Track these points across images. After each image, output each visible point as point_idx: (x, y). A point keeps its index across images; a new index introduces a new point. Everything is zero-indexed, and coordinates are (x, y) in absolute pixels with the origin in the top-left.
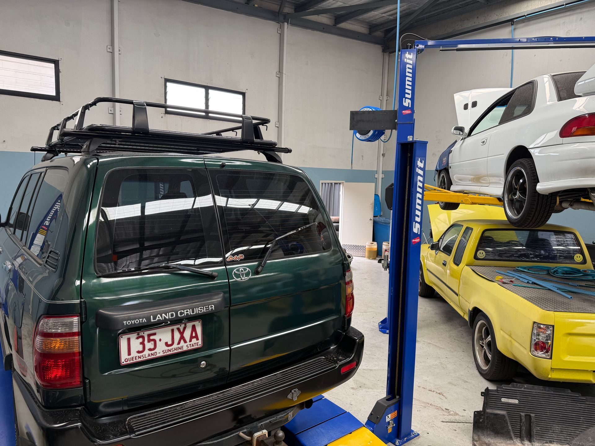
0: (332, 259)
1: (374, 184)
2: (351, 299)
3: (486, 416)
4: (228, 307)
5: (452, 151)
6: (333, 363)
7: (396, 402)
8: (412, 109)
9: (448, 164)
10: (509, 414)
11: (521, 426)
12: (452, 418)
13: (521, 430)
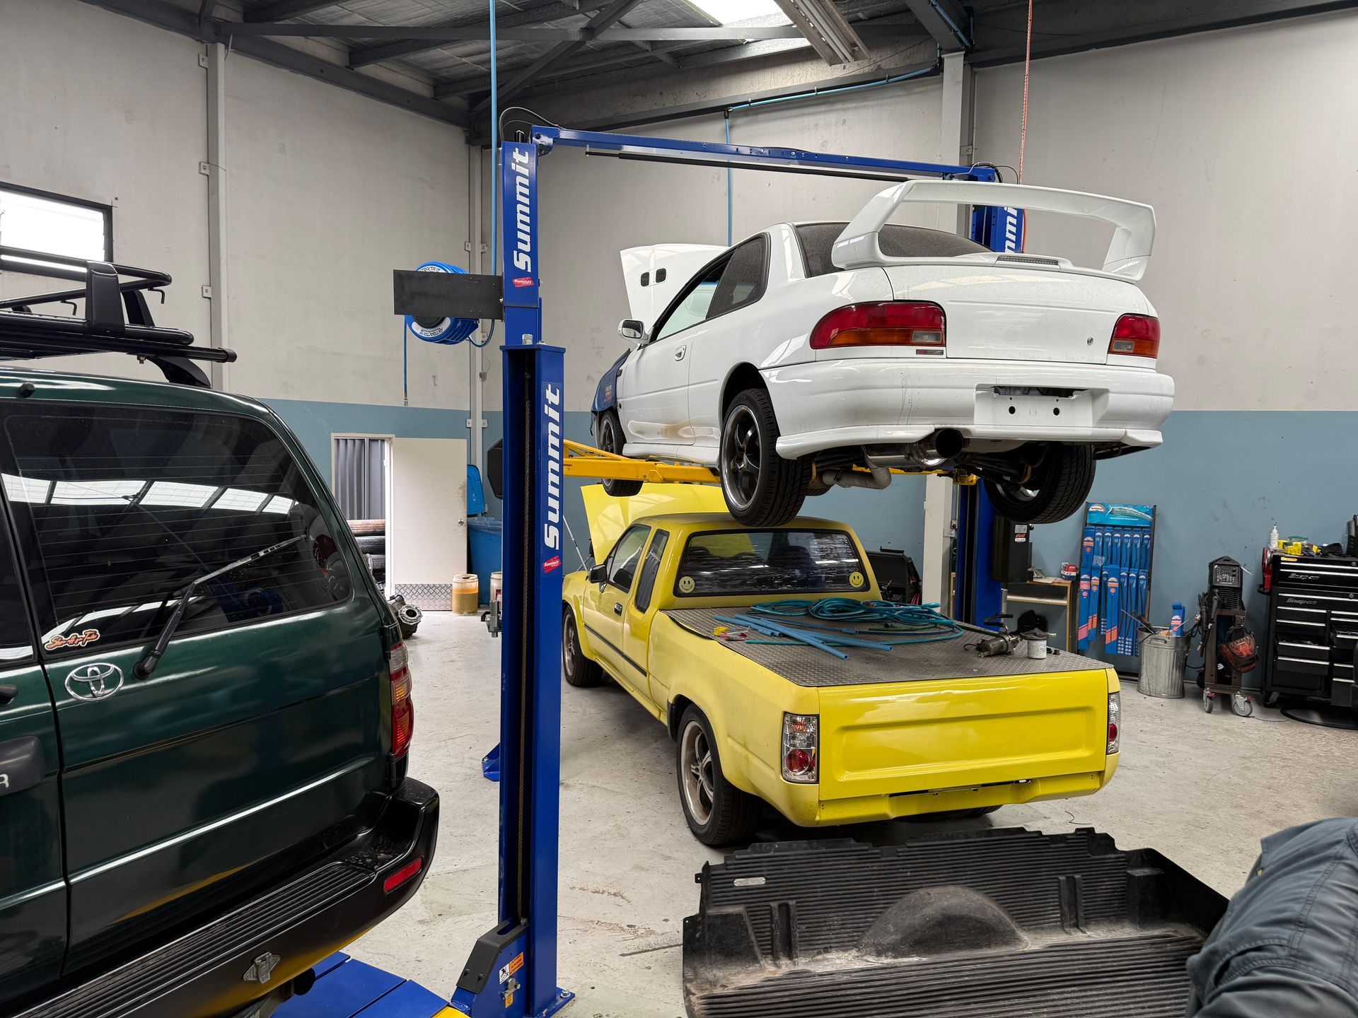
0: (358, 621)
1: (464, 442)
2: (404, 712)
3: (707, 923)
4: (54, 774)
5: (621, 371)
6: (363, 871)
7: (520, 933)
8: (534, 275)
9: (616, 399)
10: (750, 911)
11: (772, 931)
12: (641, 943)
13: (772, 937)
